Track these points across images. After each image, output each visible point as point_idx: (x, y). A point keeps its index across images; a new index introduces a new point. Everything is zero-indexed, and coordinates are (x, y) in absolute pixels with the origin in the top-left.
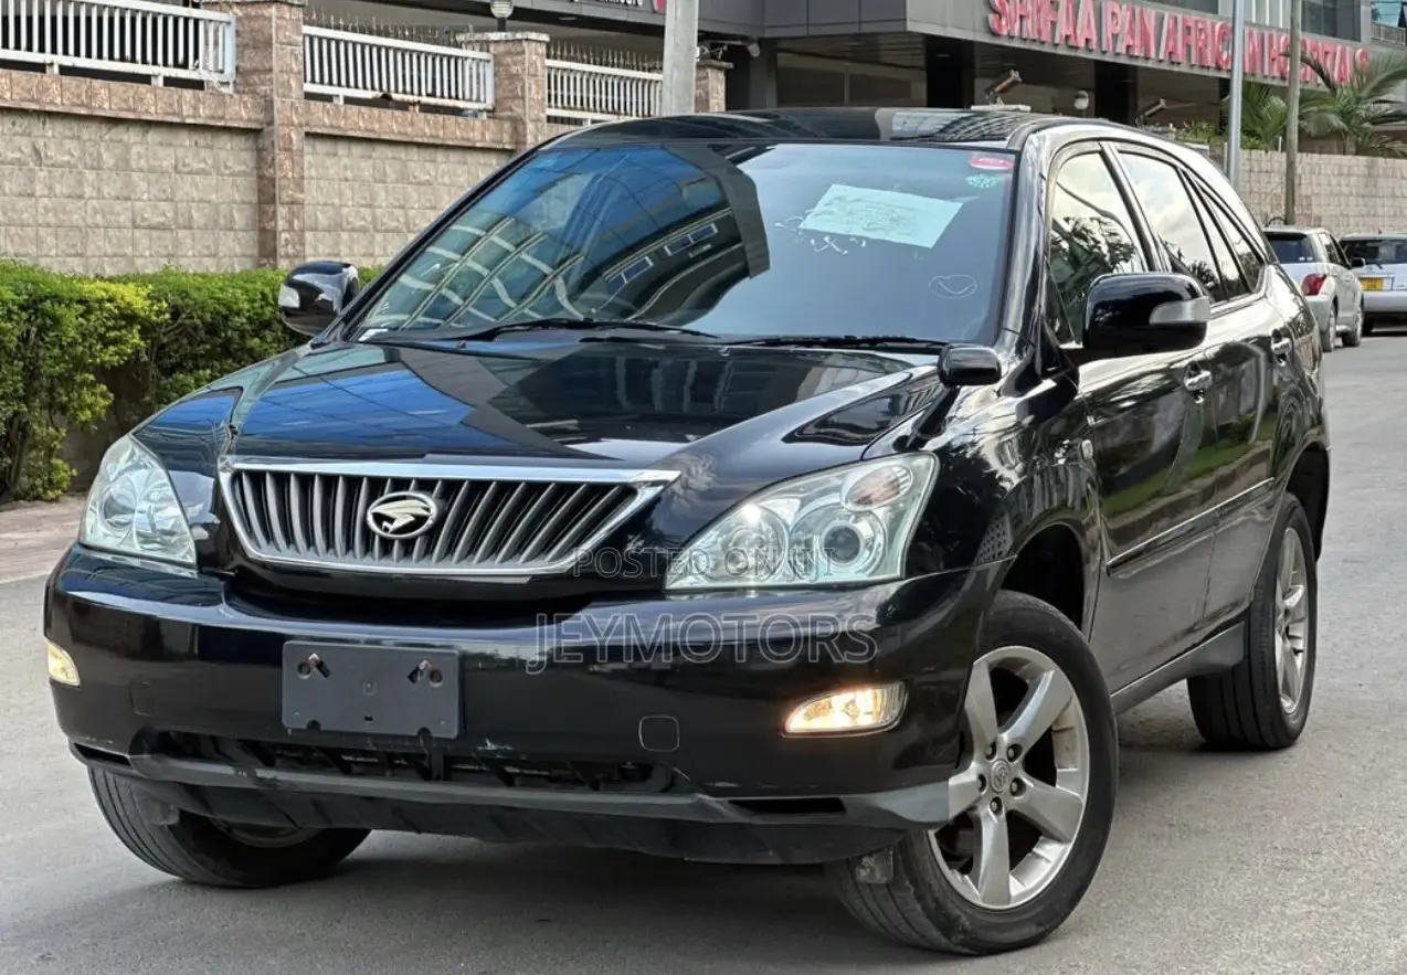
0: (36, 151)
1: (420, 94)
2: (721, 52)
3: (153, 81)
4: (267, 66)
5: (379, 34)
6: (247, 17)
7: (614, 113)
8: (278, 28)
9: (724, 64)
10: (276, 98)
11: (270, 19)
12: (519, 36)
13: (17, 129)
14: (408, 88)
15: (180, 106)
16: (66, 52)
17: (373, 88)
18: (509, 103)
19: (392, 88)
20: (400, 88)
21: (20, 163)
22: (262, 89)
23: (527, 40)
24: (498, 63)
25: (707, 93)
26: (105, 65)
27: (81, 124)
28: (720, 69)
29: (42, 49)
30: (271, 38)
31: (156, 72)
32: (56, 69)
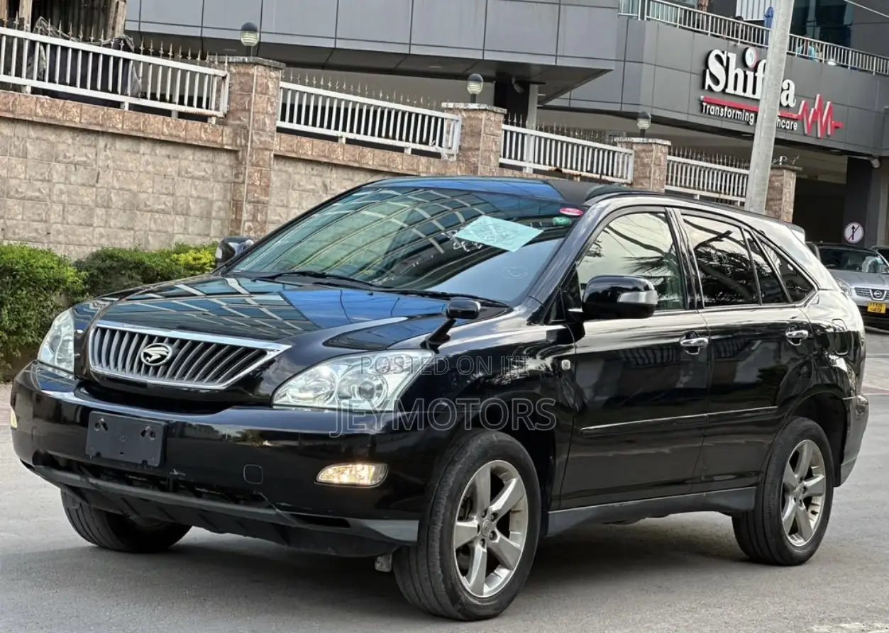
0: (325, 186)
1: (582, 170)
2: (795, 161)
3: (405, 151)
4: (477, 147)
5: (557, 133)
6: (469, 117)
7: (716, 192)
8: (485, 125)
9: (795, 168)
10: (480, 165)
11: (481, 120)
12: (650, 141)
13: (315, 172)
14: (574, 166)
15: (418, 166)
16: (351, 131)
17: (550, 165)
18: (641, 181)
19: (563, 165)
20: (569, 166)
21: (313, 191)
22: (473, 160)
23: (655, 143)
24: (637, 156)
25: (782, 185)
26: (376, 140)
27: (355, 173)
28: (793, 171)
29: (337, 128)
30: (481, 131)
31: (407, 146)
32: (344, 141)
